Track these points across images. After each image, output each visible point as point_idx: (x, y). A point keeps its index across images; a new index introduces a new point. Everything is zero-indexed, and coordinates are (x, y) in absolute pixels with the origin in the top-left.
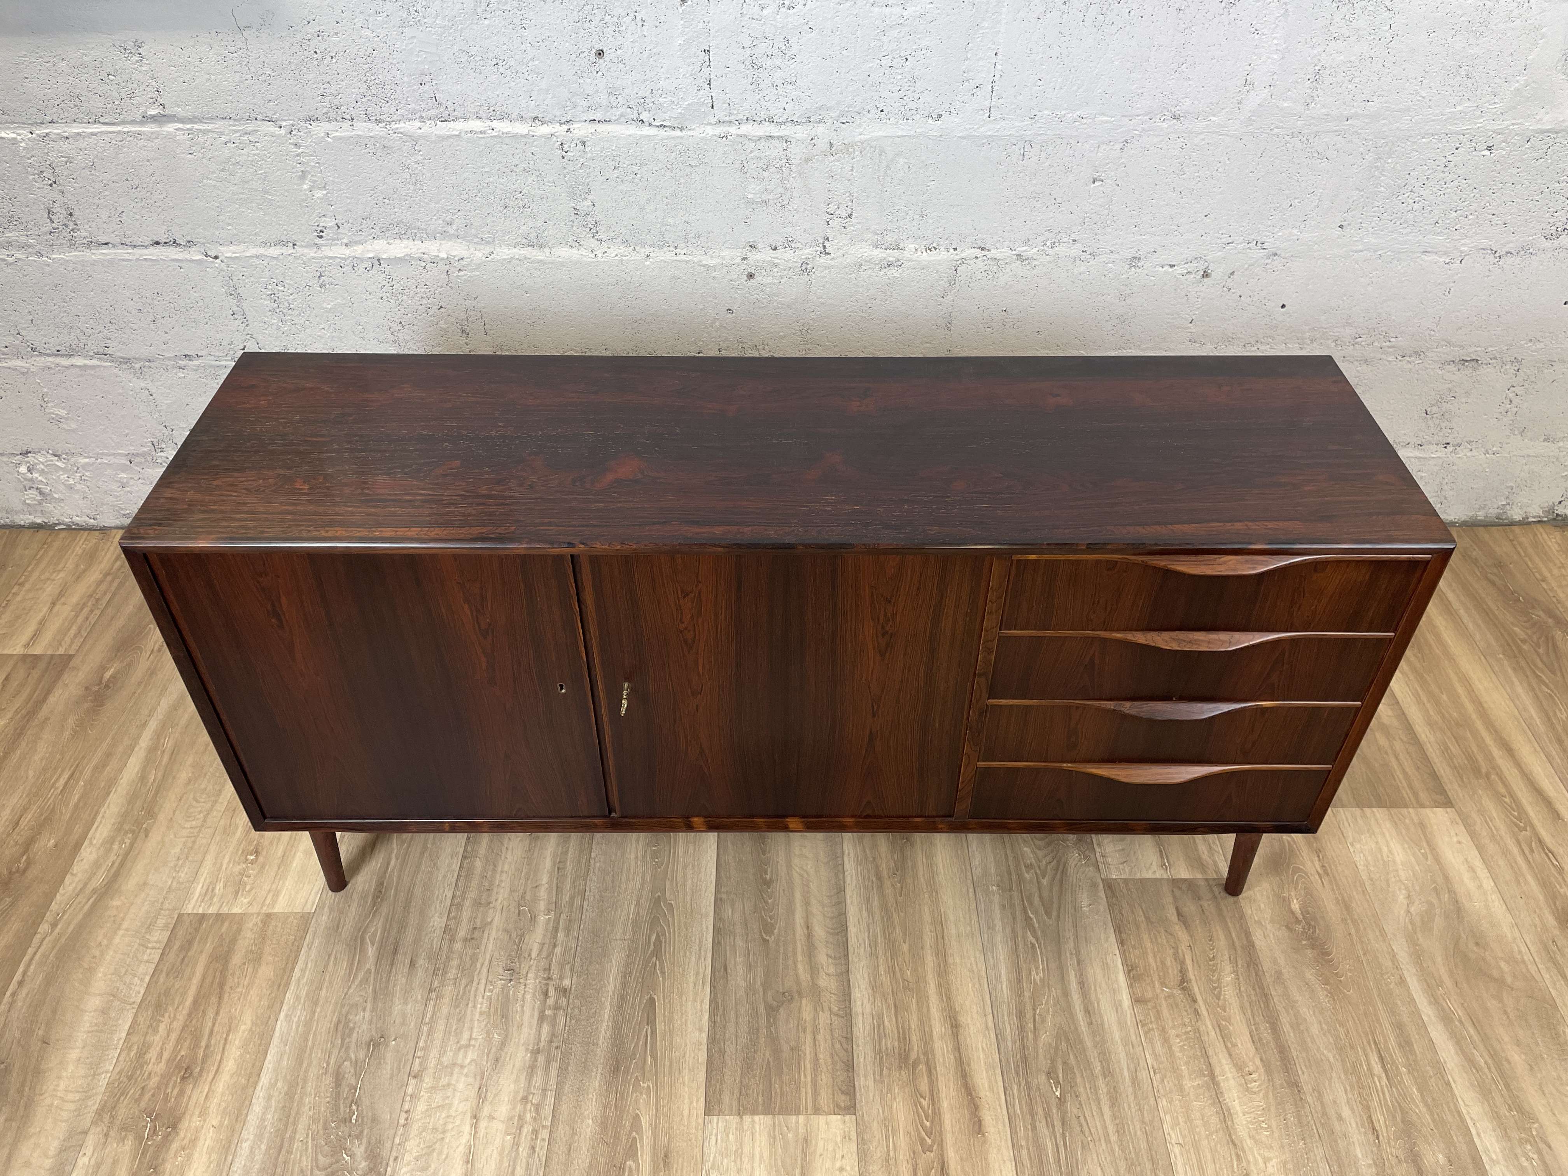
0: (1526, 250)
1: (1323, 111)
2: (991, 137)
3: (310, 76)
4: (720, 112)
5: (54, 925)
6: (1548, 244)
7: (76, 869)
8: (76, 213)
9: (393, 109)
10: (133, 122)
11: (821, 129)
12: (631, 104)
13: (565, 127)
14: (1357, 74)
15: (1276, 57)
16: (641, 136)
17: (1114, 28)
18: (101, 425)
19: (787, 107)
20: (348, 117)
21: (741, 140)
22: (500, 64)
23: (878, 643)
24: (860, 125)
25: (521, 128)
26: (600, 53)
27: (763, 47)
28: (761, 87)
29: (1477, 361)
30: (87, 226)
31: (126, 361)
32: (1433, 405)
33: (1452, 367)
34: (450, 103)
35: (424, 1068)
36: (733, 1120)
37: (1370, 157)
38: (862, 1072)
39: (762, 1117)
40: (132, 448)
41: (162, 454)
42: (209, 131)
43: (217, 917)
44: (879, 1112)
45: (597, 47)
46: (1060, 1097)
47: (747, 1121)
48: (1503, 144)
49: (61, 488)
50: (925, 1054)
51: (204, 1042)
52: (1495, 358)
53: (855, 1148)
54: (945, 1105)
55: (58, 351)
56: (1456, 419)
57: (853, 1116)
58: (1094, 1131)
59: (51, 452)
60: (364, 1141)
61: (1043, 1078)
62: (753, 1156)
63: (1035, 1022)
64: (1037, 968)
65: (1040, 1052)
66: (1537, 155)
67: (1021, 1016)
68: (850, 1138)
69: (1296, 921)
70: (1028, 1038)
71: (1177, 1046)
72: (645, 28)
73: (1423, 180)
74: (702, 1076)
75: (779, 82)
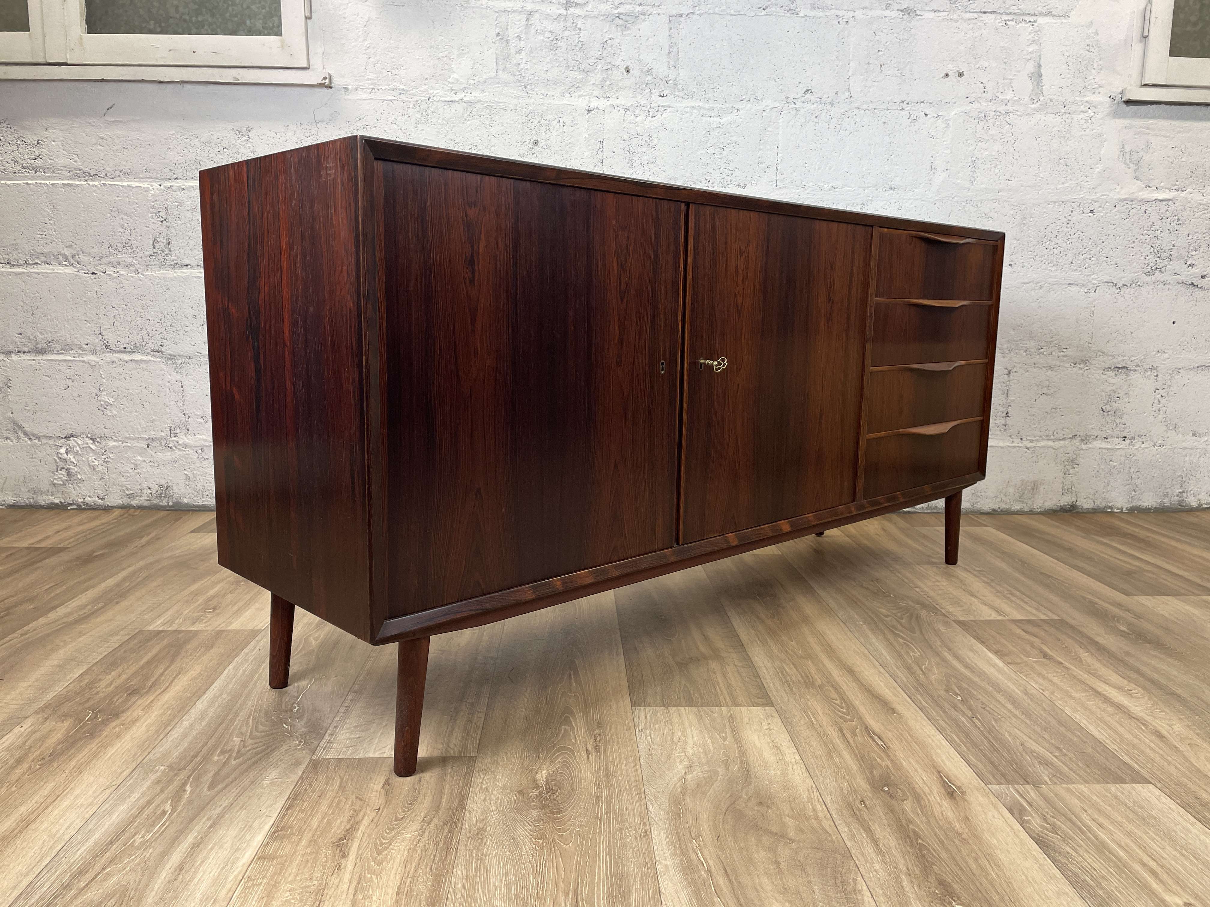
0: (1135, 284)
1: (983, 186)
5: (22, 635)
6: (1148, 279)
8: (174, 242)
14: (998, 163)
15: (946, 152)
17: (847, 133)
18: (136, 411)
26: (536, 143)
27: (635, 141)
29: (1127, 368)
30: (178, 252)
31: (172, 357)
32: (1106, 404)
33: (1110, 373)
36: (659, 709)
37: (1018, 218)
38: (773, 690)
39: (686, 708)
41: (175, 439)
43: (175, 631)
44: (795, 706)
45: (535, 138)
46: (962, 700)
47: (673, 709)
48: (1100, 209)
49: (87, 469)
50: (828, 683)
51: (153, 679)
52: (1138, 366)
53: (779, 720)
54: (857, 703)
55: (125, 348)
56: (1125, 416)
57: (773, 708)
58: (1001, 713)
59: (89, 436)
60: (305, 719)
61: (942, 693)
62: (683, 724)
63: (922, 671)
64: (914, 652)
65: (934, 682)
66: (1123, 216)
67: (909, 668)
68: (772, 717)
69: (1128, 634)
70: (919, 677)
71: (1055, 680)
72: (565, 127)
73: (1055, 233)
74: (626, 691)
75: (645, 162)
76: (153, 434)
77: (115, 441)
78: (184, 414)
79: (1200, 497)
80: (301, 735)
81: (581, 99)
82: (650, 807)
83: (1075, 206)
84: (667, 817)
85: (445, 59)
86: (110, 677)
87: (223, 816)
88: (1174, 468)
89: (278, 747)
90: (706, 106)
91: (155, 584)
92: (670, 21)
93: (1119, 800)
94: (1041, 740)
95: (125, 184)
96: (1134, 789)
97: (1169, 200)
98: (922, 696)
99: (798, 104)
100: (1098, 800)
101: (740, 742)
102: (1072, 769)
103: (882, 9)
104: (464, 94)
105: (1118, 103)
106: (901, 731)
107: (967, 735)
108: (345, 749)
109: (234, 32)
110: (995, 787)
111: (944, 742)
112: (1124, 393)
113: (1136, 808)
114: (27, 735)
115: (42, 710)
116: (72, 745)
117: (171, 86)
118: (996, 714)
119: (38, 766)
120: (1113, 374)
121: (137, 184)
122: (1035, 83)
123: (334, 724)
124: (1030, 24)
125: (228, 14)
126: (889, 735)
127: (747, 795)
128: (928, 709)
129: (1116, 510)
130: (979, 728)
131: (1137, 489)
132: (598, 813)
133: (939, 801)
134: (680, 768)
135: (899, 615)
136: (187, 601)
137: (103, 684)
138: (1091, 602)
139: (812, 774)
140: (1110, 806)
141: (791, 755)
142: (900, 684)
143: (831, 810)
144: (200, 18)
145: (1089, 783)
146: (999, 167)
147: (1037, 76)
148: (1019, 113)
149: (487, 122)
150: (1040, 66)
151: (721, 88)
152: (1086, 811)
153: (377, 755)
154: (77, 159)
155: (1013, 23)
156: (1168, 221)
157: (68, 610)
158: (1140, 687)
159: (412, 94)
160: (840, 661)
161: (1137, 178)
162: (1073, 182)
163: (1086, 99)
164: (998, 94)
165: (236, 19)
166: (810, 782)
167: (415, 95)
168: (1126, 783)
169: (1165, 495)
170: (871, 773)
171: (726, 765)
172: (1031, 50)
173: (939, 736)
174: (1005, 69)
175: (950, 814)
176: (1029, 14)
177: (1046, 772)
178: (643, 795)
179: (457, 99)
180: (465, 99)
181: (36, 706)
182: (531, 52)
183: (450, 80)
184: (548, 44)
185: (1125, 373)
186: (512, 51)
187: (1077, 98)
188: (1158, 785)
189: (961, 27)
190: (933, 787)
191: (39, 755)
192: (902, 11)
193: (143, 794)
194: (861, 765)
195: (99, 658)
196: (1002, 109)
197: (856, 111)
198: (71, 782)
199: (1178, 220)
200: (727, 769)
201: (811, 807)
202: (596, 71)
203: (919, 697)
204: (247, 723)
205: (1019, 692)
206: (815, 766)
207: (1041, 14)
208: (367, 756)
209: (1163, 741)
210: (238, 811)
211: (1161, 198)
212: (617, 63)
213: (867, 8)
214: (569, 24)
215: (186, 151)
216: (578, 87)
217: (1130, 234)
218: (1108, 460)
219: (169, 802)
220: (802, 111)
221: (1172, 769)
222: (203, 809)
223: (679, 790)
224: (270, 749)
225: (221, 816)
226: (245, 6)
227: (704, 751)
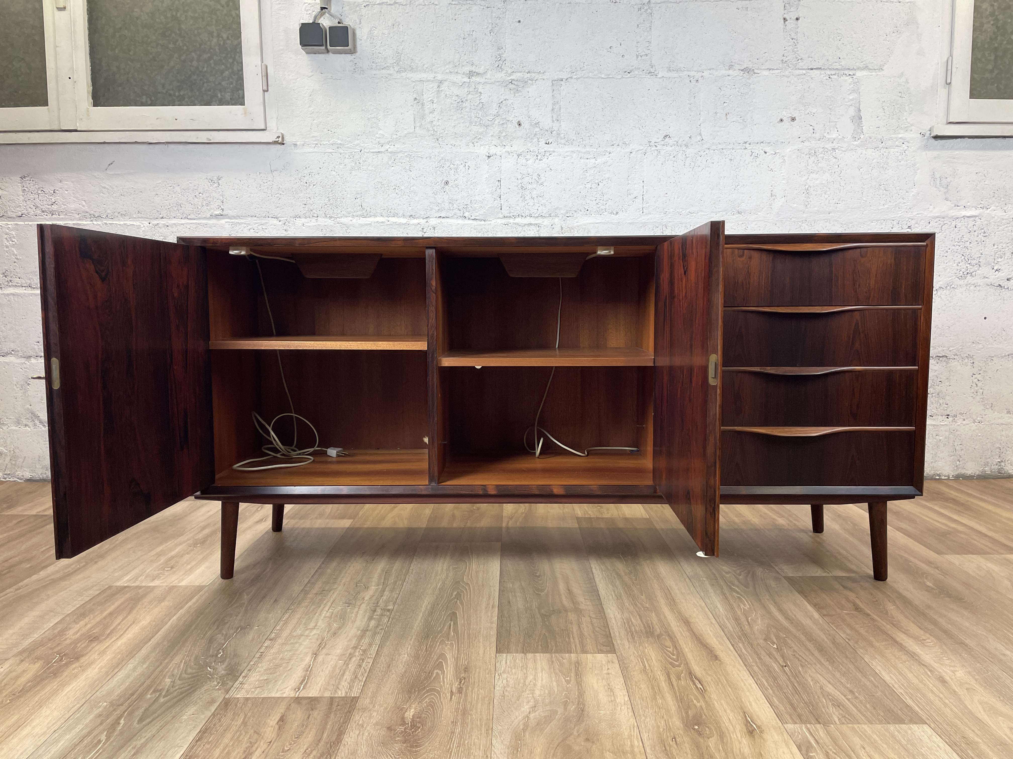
0: (950, 286)
1: (816, 209)
2: (645, 223)
3: (301, 195)
4: (505, 212)
6: (961, 282)
7: (41, 573)
9: (340, 211)
10: (205, 218)
11: (556, 220)
12: (460, 208)
13: (425, 220)
14: (828, 190)
15: (784, 182)
16: (464, 224)
17: (700, 169)
19: (539, 209)
20: (315, 215)
21: (515, 226)
22: (397, 188)
24: (576, 218)
25: (403, 221)
26: (447, 183)
27: (526, 180)
28: (526, 199)
34: (368, 209)
35: (278, 636)
36: (520, 656)
38: (618, 639)
39: (541, 654)
42: (242, 223)
43: (137, 587)
44: (634, 653)
45: (446, 179)
46: (777, 648)
47: (530, 655)
48: (916, 225)
50: (666, 632)
51: (112, 628)
52: (956, 355)
53: (618, 666)
54: (687, 650)
56: (947, 398)
57: (615, 655)
58: (809, 660)
60: (226, 664)
61: (761, 642)
62: (536, 668)
63: (748, 622)
64: (744, 605)
65: (756, 632)
67: (737, 619)
68: (612, 662)
69: (933, 589)
70: (745, 627)
71: (862, 631)
72: (470, 170)
74: (494, 639)
75: (535, 196)
80: (220, 677)
81: (482, 147)
82: (494, 742)
83: (895, 223)
84: (507, 750)
85: (373, 120)
86: (78, 626)
87: (145, 746)
88: (992, 441)
89: (200, 688)
90: (584, 150)
91: (129, 546)
92: (553, 85)
93: (895, 738)
94: (838, 684)
95: (122, 223)
96: (910, 729)
97: (976, 216)
98: (744, 644)
99: (659, 147)
100: (877, 739)
101: (581, 684)
102: (859, 711)
103: (726, 70)
104: (389, 146)
105: (928, 139)
106: (719, 676)
107: (775, 679)
108: (253, 690)
109: (208, 104)
110: (790, 726)
111: (754, 686)
112: (945, 378)
113: (909, 746)
114: (5, 674)
115: (20, 653)
116: (38, 683)
117: (157, 146)
118: (803, 661)
119: (8, 701)
120: (935, 362)
121: (132, 223)
122: (856, 124)
123: (248, 668)
124: (850, 77)
125: (204, 89)
126: (708, 679)
127: (578, 732)
128: (746, 657)
129: (943, 478)
130: (787, 674)
131: (961, 459)
132: (450, 747)
133: (739, 738)
134: (526, 708)
135: (738, 572)
136: (152, 561)
137: (71, 632)
138: (906, 560)
139: (636, 714)
140: (886, 744)
141: (621, 696)
142: (727, 632)
143: (646, 746)
144: (182, 93)
145: (872, 723)
146: (828, 193)
147: (858, 119)
148: (843, 149)
149: (407, 168)
150: (860, 110)
151: (595, 136)
152: (864, 748)
153: (278, 695)
154: (84, 204)
155: (836, 77)
156: (976, 233)
157: (57, 569)
158: (934, 637)
159: (348, 147)
160: (680, 613)
161: (947, 199)
162: (891, 204)
163: (900, 136)
164: (825, 135)
165: (210, 93)
166: (633, 721)
167: (351, 148)
168: (905, 723)
169: (986, 464)
170: (687, 713)
171: (565, 705)
172: (851, 97)
173: (751, 681)
174: (830, 114)
175: (746, 750)
176: (849, 69)
177: (837, 713)
178: (490, 732)
179: (383, 150)
180: (389, 150)
181: (16, 651)
182: (442, 112)
183: (377, 135)
184: (455, 105)
185: (945, 361)
186: (427, 112)
187: (893, 136)
188: (932, 725)
189: (792, 82)
190: (737, 726)
191: (11, 692)
192: (742, 70)
193: (86, 725)
194: (679, 706)
195: (73, 610)
196: (829, 146)
197: (707, 151)
198: (32, 714)
199: (984, 233)
200: (565, 709)
201: (629, 743)
202: (494, 125)
203: (741, 645)
204: (179, 667)
205: (828, 642)
206: (640, 706)
207: (859, 69)
208: (270, 696)
209: (944, 686)
210: (158, 742)
211: (968, 215)
212: (511, 119)
213: (713, 69)
214: (471, 89)
215: (170, 196)
216: (480, 138)
217: (943, 245)
218: (934, 435)
219: (105, 733)
220: (662, 153)
221: (947, 711)
222: (130, 740)
223: (521, 727)
224: (192, 689)
225: (144, 745)
226: (216, 83)
227: (549, 693)
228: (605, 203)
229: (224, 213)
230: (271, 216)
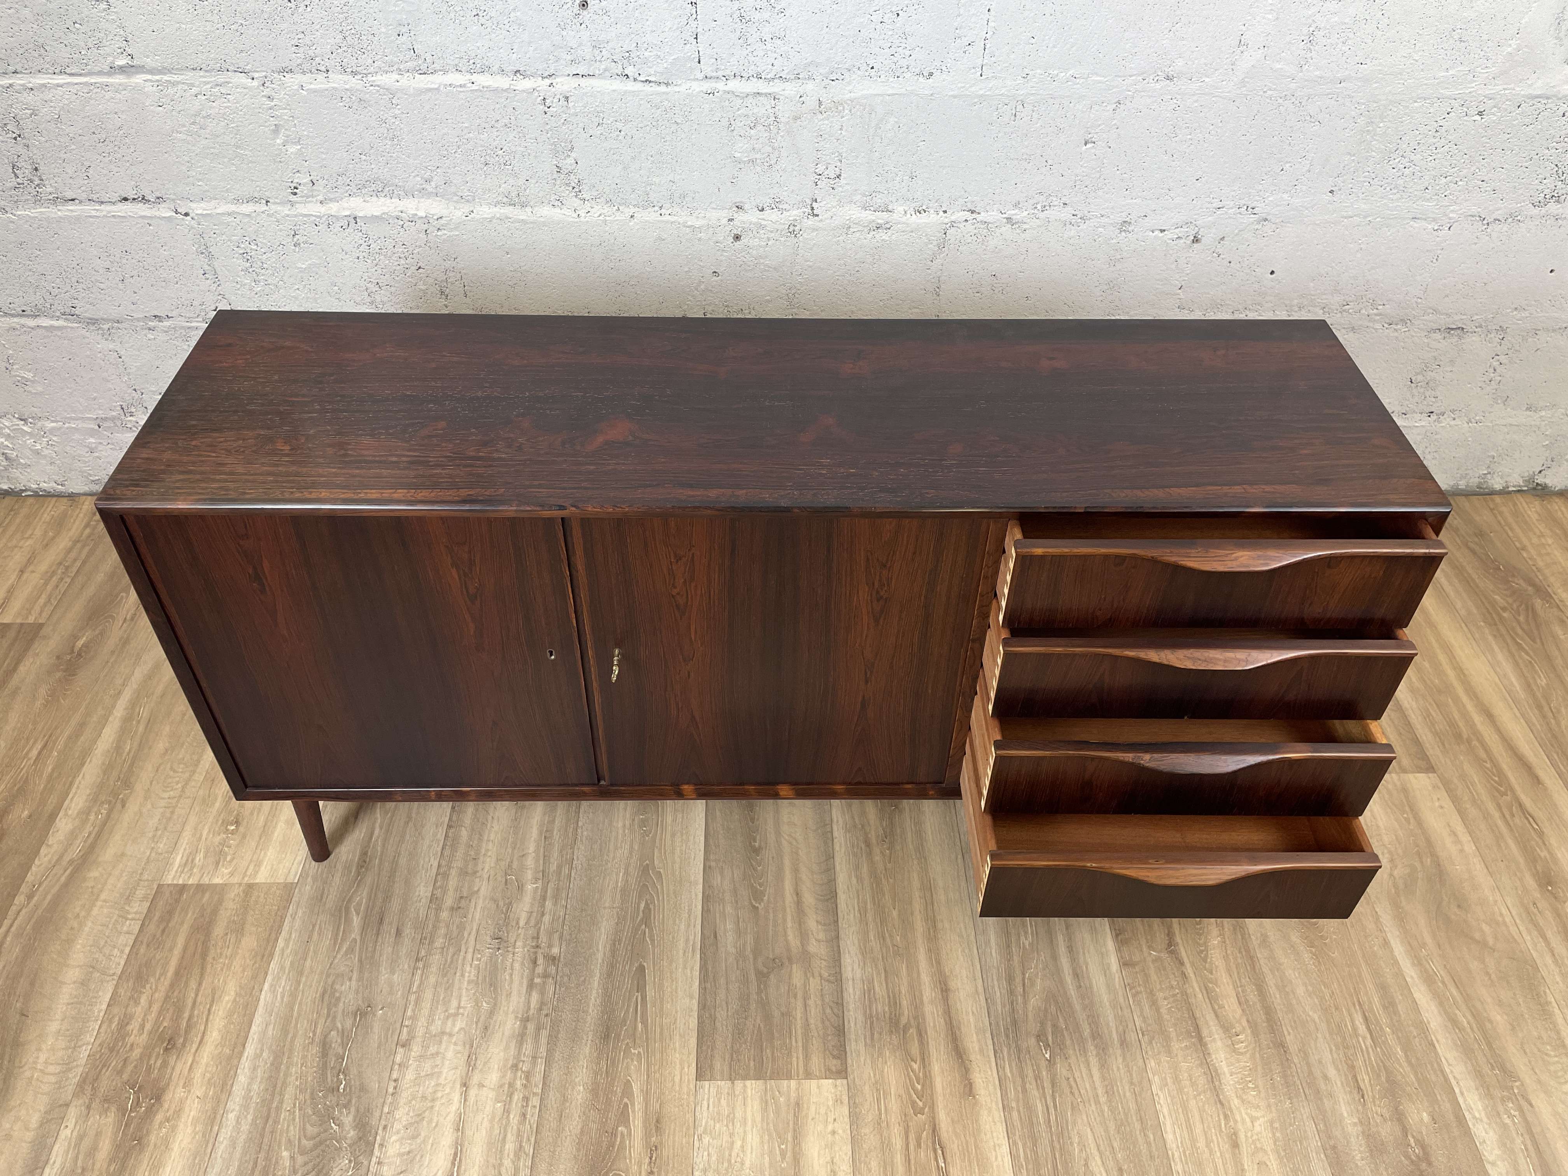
0: (1514, 217)
1: (1317, 73)
2: (981, 96)
3: (284, 26)
4: (707, 67)
5: (30, 897)
6: (1536, 211)
7: (51, 840)
8: (41, 168)
9: (370, 61)
10: (100, 73)
11: (810, 86)
12: (616, 58)
13: (547, 82)
14: (1351, 35)
15: (1270, 16)
16: (626, 92)
18: (68, 388)
19: (775, 63)
20: (323, 69)
21: (729, 96)
22: (481, 14)
23: (872, 609)
24: (849, 83)
25: (503, 82)
26: (584, 4)
28: (749, 42)
29: (1463, 329)
30: (52, 182)
31: (93, 321)
32: (1417, 374)
33: (1438, 336)
34: (429, 57)
35: (411, 1038)
36: (725, 1085)
37: (1361, 121)
38: (853, 1037)
39: (753, 1082)
40: (100, 412)
41: (131, 418)
42: (178, 83)
43: (198, 889)
44: (870, 1075)
46: (1050, 1060)
47: (738, 1086)
48: (1496, 109)
49: (28, 453)
50: (915, 1018)
51: (187, 1012)
52: (1480, 326)
53: (847, 1111)
54: (936, 1068)
55: (23, 311)
57: (845, 1081)
58: (1083, 1091)
59: (16, 416)
61: (1033, 1041)
62: (745, 1121)
63: (1024, 986)
65: (1030, 1015)
66: (1527, 121)
67: (1010, 976)
68: (841, 1101)
70: (1017, 1001)
71: (1165, 1009)
73: (1414, 145)
74: (693, 1042)
75: (767, 37)
76: (101, 414)
77: (53, 422)
78: (135, 390)
79: (1509, 479)
80: (350, 1146)
83: (1457, 105)
86: (140, 1007)
88: (1486, 447)
98: (1009, 1048)
101: (798, 1161)
106: (968, 1138)
112: (1448, 360)
114: (75, 1145)
115: (81, 1087)
118: (1077, 1096)
120: (1440, 337)
123: (383, 1121)
126: (955, 1146)
128: (1007, 1084)
130: (1051, 1130)
137: (135, 1026)
146: (1350, 42)
158: (1251, 1027)
181: (73, 1080)
185: (1458, 335)
195: (123, 962)
203: (1005, 1051)
204: (294, 1117)
209: (1234, 1155)
228: (908, 53)
229: (135, 62)
230: (231, 68)
